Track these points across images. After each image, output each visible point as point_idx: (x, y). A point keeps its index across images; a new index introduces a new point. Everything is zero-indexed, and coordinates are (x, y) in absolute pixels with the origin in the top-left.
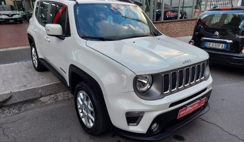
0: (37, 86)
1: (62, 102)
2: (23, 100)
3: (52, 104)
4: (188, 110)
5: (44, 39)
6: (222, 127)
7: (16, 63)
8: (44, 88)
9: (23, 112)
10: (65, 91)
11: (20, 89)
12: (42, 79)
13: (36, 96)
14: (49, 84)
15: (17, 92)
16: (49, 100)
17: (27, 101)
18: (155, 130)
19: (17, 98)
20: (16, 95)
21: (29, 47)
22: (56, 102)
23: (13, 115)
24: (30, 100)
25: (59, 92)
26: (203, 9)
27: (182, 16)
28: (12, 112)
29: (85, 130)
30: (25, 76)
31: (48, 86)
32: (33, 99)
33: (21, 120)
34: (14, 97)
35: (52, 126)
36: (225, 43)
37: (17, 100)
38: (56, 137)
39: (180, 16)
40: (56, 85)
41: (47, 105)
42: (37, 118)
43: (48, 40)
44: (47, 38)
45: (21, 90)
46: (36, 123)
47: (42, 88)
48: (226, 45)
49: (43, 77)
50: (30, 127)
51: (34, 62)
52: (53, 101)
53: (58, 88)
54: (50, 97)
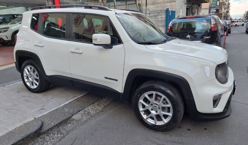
2: (57, 123)
9: (67, 134)
10: (90, 105)
11: (41, 113)
16: (82, 116)
19: (49, 122)
20: (45, 119)
22: (92, 117)
23: (60, 140)
25: (85, 107)
28: (56, 138)
30: (27, 101)
33: (77, 141)
34: (46, 122)
40: (77, 101)
41: (85, 122)
42: (92, 134)
43: (80, 51)
49: (52, 97)
52: (87, 116)
53: (81, 103)
54: (81, 113)
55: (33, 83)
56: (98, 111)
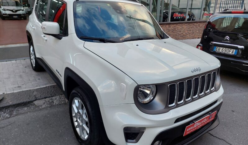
0: (32, 88)
1: (58, 107)
2: (15, 103)
3: (46, 108)
4: (196, 126)
5: (42, 37)
7: (14, 61)
8: (39, 91)
9: (14, 116)
10: (62, 95)
11: (13, 90)
12: (39, 80)
13: (31, 99)
14: (45, 86)
15: (11, 93)
16: (44, 103)
17: (20, 104)
20: (9, 97)
21: (27, 44)
22: (50, 107)
23: (3, 120)
24: (23, 103)
25: (55, 95)
26: (212, 11)
27: (190, 17)
28: (3, 116)
29: (79, 142)
30: (21, 76)
31: (44, 88)
32: (26, 102)
34: (6, 100)
35: (44, 135)
37: (9, 103)
40: (53, 88)
41: (41, 109)
42: (28, 124)
43: (46, 38)
44: (44, 36)
45: (14, 92)
46: (26, 130)
47: (37, 90)
48: (237, 51)
49: (40, 78)
50: (19, 135)
51: (32, 61)
52: (48, 105)
53: (55, 91)
54: (45, 100)
55: (33, 62)
56: (63, 103)
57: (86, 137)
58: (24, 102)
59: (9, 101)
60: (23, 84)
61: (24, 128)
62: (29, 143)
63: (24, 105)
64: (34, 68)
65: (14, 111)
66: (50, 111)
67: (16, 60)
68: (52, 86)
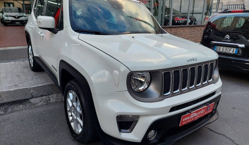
0: (29, 86)
1: (54, 105)
2: (11, 101)
3: (42, 106)
4: (192, 117)
5: (38, 34)
6: (233, 139)
7: (13, 63)
8: (36, 89)
9: (9, 113)
10: (59, 93)
12: (36, 80)
13: (27, 97)
14: (42, 85)
15: (6, 91)
16: (40, 101)
17: (16, 102)
18: (152, 139)
21: (27, 46)
24: (18, 101)
25: (52, 93)
27: (192, 21)
29: (73, 136)
30: (18, 76)
31: (41, 86)
32: (22, 100)
33: (4, 122)
34: (1, 97)
35: (38, 130)
36: (237, 47)
37: (4, 100)
38: (39, 143)
39: (190, 22)
40: (50, 86)
41: (36, 107)
42: (22, 121)
43: (42, 35)
44: (41, 33)
45: (10, 90)
46: (20, 126)
47: (34, 88)
48: (237, 49)
49: (38, 77)
50: (12, 131)
51: (30, 61)
52: (44, 103)
53: (52, 89)
54: (42, 98)
55: (32, 62)
56: (59, 101)
57: (80, 130)
58: (20, 100)
59: (4, 98)
60: (19, 82)
61: (17, 124)
62: (21, 138)
63: (19, 103)
64: (32, 68)
65: (9, 109)
66: (47, 109)
67: (15, 62)
68: (49, 84)
